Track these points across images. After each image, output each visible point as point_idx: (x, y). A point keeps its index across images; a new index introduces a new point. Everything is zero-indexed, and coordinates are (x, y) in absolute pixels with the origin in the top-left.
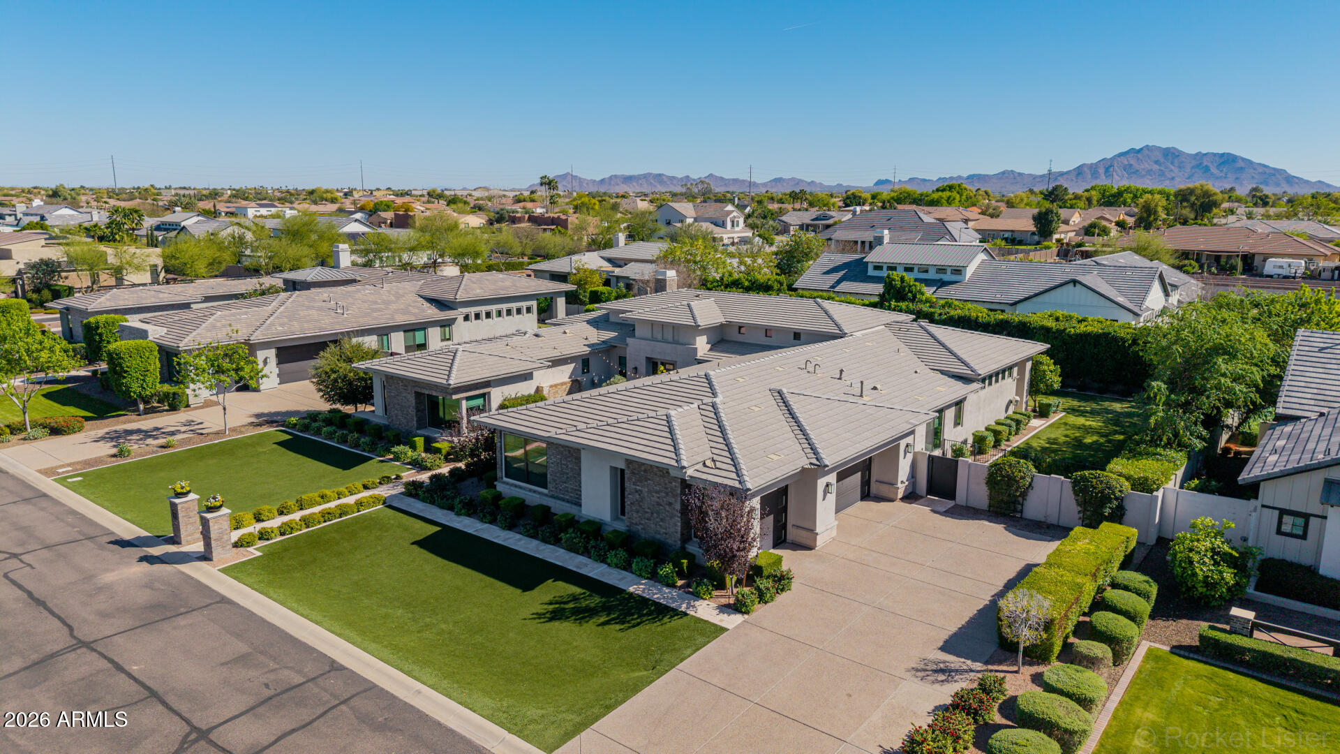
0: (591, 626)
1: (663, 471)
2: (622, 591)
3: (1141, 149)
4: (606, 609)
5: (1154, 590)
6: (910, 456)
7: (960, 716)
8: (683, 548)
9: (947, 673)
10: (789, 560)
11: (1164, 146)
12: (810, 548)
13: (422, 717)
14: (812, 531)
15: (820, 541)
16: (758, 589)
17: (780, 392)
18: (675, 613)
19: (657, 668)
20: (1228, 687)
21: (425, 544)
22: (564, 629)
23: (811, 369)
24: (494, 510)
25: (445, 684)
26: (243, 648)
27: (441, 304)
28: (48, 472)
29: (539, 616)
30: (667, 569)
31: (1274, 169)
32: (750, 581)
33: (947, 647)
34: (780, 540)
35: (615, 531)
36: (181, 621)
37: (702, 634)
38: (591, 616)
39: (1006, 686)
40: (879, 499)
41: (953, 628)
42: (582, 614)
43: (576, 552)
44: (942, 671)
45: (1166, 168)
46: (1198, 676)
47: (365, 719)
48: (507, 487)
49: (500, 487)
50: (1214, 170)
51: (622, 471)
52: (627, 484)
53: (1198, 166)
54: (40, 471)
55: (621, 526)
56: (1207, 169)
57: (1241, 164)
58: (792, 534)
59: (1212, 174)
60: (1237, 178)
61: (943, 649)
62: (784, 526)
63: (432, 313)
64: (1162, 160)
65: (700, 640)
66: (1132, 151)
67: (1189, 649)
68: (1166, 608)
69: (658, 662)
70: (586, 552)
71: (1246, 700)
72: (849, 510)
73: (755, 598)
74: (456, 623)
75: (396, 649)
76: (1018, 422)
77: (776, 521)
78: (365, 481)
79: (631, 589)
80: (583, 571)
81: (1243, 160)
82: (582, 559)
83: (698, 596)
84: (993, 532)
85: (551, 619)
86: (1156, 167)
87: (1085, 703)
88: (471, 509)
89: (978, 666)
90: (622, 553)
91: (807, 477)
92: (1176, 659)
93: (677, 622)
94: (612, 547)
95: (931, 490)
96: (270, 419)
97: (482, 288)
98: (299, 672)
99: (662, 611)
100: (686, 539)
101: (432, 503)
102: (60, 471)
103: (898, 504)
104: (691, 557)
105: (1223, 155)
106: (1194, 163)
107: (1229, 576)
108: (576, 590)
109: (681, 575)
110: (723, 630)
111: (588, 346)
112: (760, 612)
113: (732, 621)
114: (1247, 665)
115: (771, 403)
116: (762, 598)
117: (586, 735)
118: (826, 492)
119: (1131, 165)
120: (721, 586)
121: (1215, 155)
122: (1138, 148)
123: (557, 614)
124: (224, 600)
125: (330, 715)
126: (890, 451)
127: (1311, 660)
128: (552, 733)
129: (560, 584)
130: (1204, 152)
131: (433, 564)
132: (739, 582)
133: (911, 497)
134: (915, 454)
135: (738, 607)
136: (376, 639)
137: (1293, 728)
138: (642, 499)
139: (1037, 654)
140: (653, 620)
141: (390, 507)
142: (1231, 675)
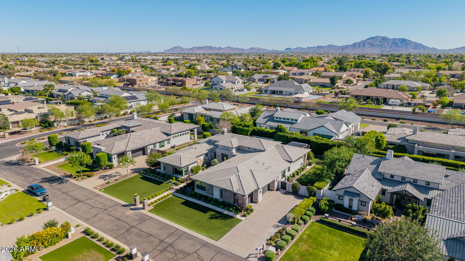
0: (218, 220)
1: (230, 191)
2: (223, 213)
3: (375, 37)
4: (221, 217)
5: (315, 211)
6: (277, 182)
7: (278, 233)
8: (234, 204)
9: (278, 226)
10: (253, 205)
11: (382, 36)
12: (257, 203)
13: (196, 237)
14: (257, 200)
15: (259, 202)
16: (247, 212)
17: (251, 170)
18: (233, 217)
19: (231, 227)
20: (322, 227)
21: (183, 203)
22: (214, 221)
23: (258, 162)
24: (195, 196)
25: (197, 231)
26: (161, 227)
27: (167, 135)
28: (95, 188)
29: (209, 218)
30: (231, 209)
31: (419, 44)
32: (246, 211)
33: (279, 222)
34: (252, 201)
35: (221, 201)
36: (147, 222)
37: (238, 221)
38: (218, 218)
39: (287, 228)
40: (271, 190)
41: (280, 219)
42: (217, 218)
43: (214, 205)
44: (277, 226)
45: (383, 43)
46: (318, 226)
47: (186, 237)
48: (197, 190)
49: (195, 191)
50: (399, 44)
51: (222, 190)
52: (223, 192)
53: (393, 43)
54: (93, 188)
55: (221, 200)
56: (396, 44)
57: (408, 42)
58: (254, 200)
59: (398, 46)
60: (407, 47)
61: (278, 222)
62: (252, 199)
63: (165, 137)
64: (382, 41)
65: (238, 222)
66: (372, 37)
67: (319, 221)
68: (317, 214)
69: (231, 226)
70: (216, 205)
71: (324, 229)
72: (265, 194)
73: (247, 214)
74: (195, 220)
75: (187, 226)
76: (303, 169)
77: (251, 198)
78: (166, 189)
79: (225, 213)
80: (216, 209)
81: (409, 40)
82: (215, 207)
83: (237, 214)
84: (292, 197)
85: (211, 219)
86: (380, 43)
87: (297, 231)
88: (191, 196)
89: (283, 225)
90: (223, 206)
91: (256, 191)
92: (316, 223)
93: (234, 219)
94: (221, 205)
95: (282, 188)
96: (135, 171)
97: (176, 129)
98: (172, 230)
99: (231, 217)
100: (234, 203)
101: (182, 194)
102: (98, 188)
103: (275, 191)
104: (235, 206)
105: (402, 39)
106: (393, 42)
107: (327, 208)
108: (214, 213)
109: (234, 210)
110: (242, 220)
111: (207, 150)
112: (248, 216)
113: (243, 218)
114: (326, 223)
115: (250, 173)
116: (248, 214)
117: (222, 238)
118: (260, 192)
119: (371, 43)
120: (241, 212)
121: (399, 39)
122: (374, 37)
123: (212, 218)
124: (151, 217)
125: (181, 237)
126: (273, 182)
127: (334, 223)
128: (216, 239)
129: (211, 212)
130: (396, 38)
131: (186, 208)
132: (244, 211)
133: (278, 190)
134: (278, 181)
135: (244, 216)
136: (182, 224)
137: (329, 233)
138: (226, 195)
139: (293, 223)
140: (229, 219)
141: (174, 195)
142: (323, 225)
